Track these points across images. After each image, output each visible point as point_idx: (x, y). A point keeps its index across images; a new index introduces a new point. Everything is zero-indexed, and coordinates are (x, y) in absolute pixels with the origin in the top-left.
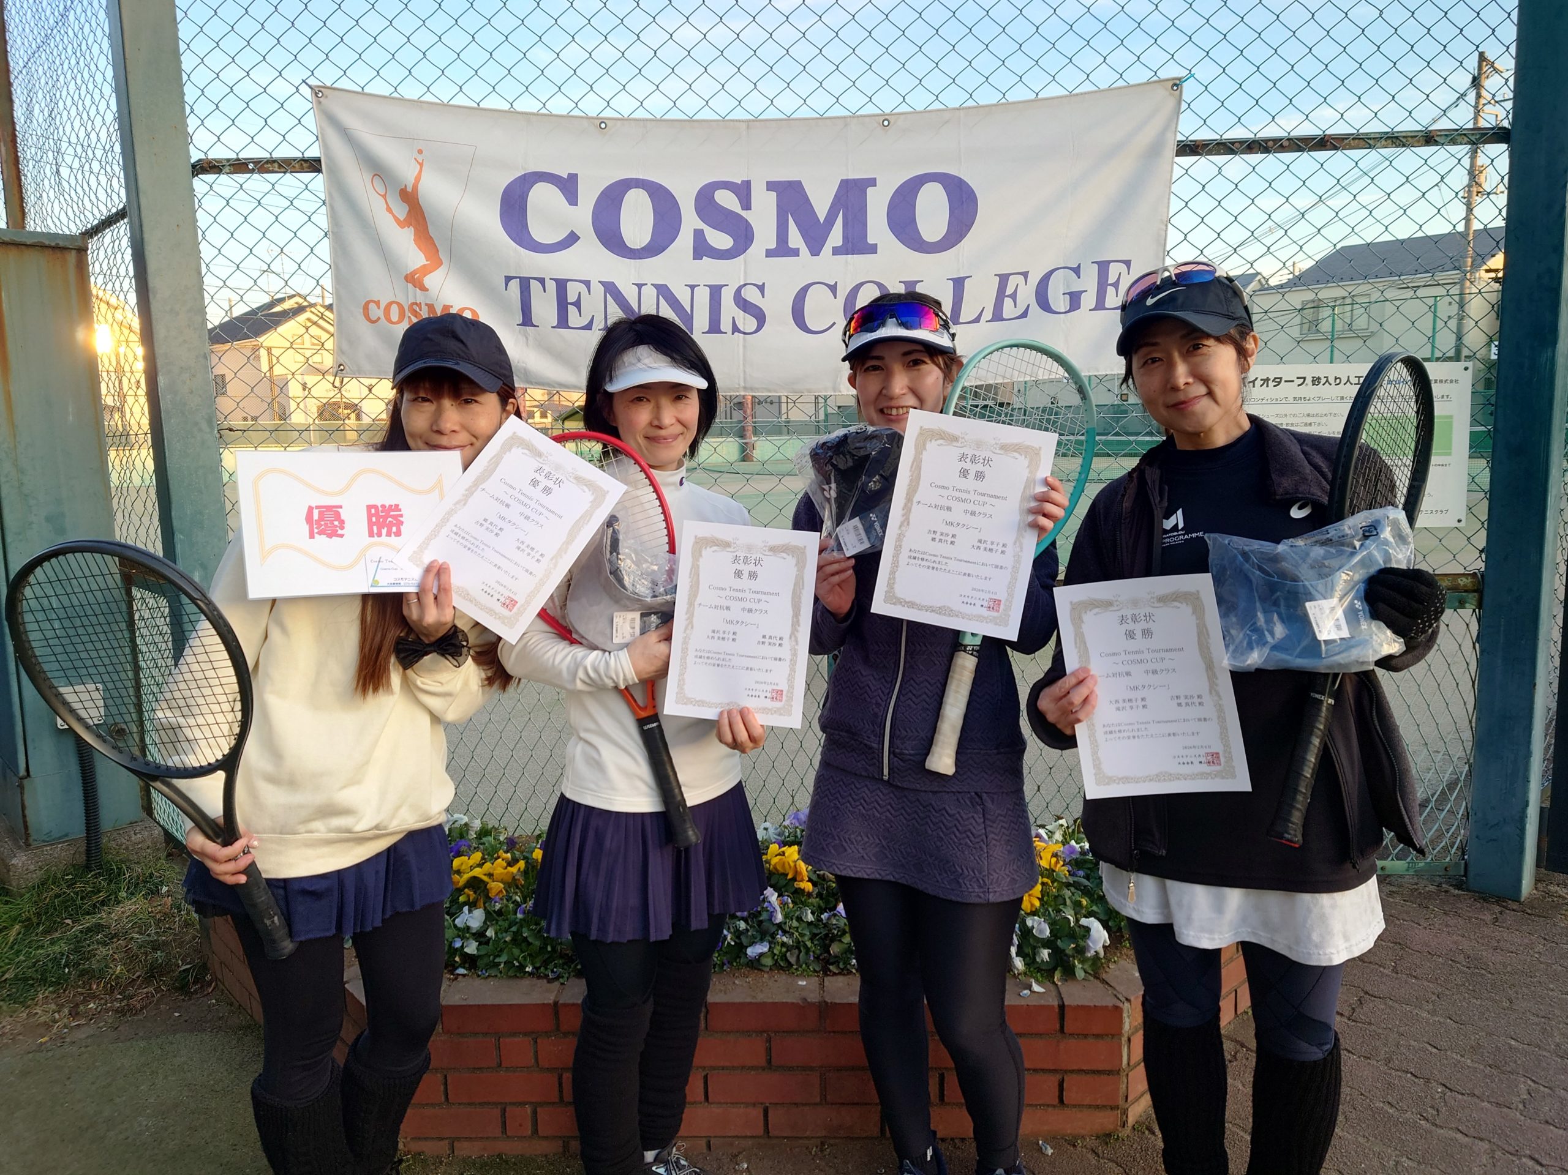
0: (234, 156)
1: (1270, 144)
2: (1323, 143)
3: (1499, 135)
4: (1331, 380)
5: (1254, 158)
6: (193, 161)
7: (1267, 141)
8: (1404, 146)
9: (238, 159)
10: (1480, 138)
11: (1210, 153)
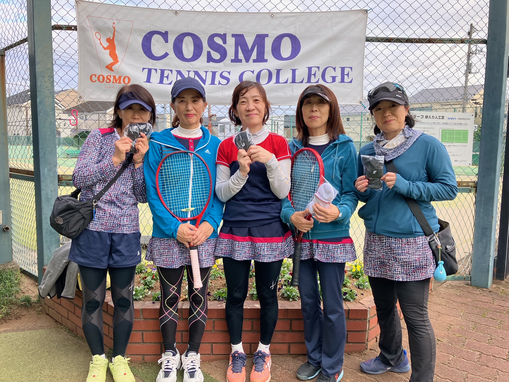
0: (67, 24)
1: (413, 40)
2: (430, 41)
3: (484, 42)
4: (431, 117)
5: (408, 44)
6: (52, 25)
7: (412, 39)
8: (455, 43)
9: (69, 25)
10: (478, 42)
11: (394, 42)
